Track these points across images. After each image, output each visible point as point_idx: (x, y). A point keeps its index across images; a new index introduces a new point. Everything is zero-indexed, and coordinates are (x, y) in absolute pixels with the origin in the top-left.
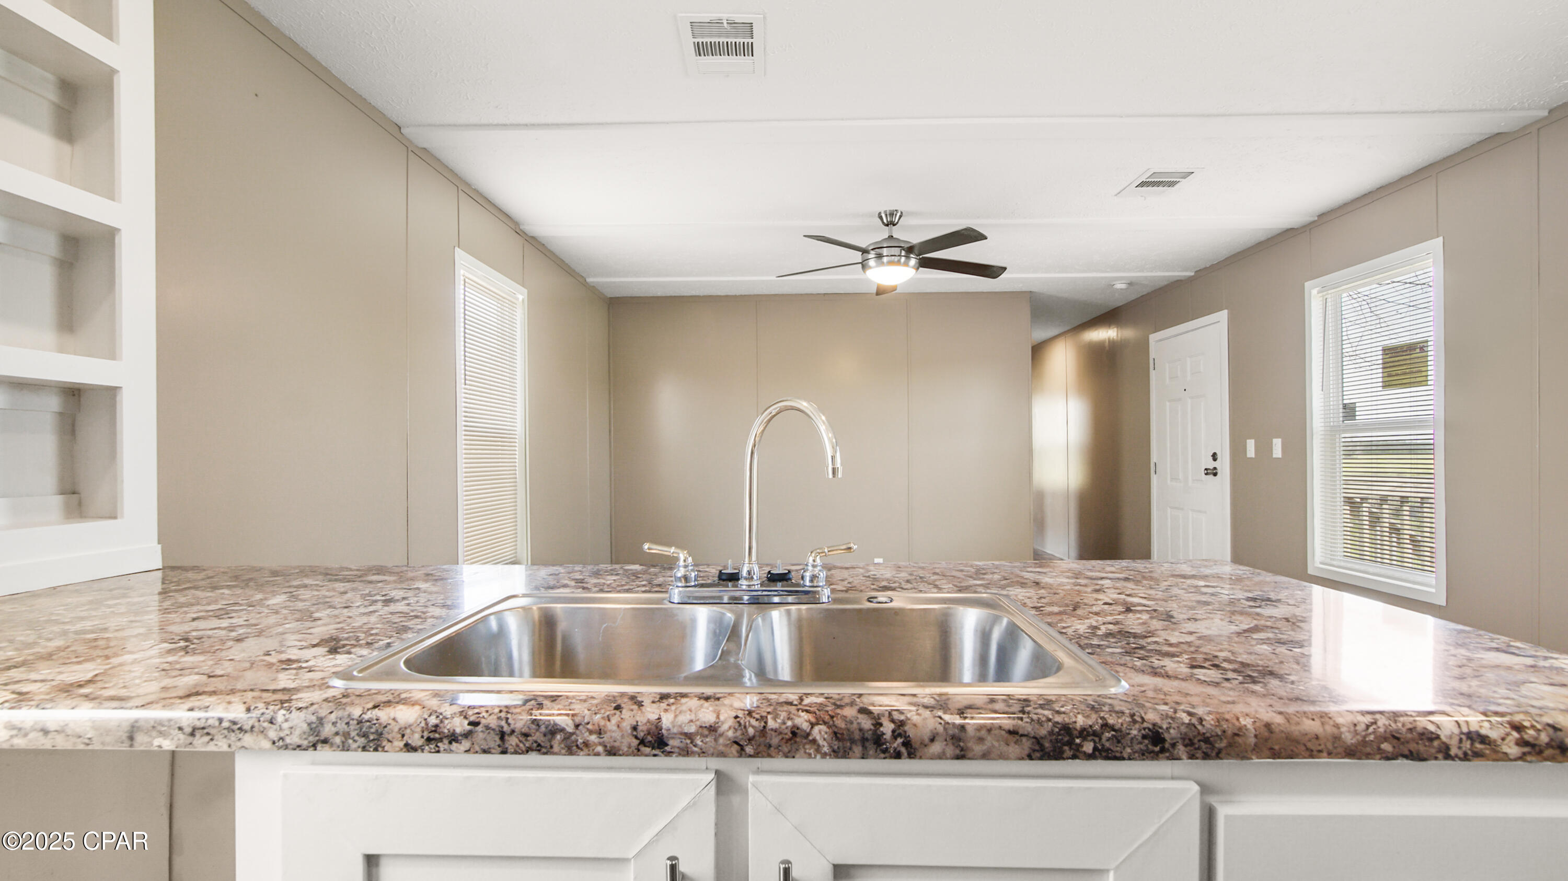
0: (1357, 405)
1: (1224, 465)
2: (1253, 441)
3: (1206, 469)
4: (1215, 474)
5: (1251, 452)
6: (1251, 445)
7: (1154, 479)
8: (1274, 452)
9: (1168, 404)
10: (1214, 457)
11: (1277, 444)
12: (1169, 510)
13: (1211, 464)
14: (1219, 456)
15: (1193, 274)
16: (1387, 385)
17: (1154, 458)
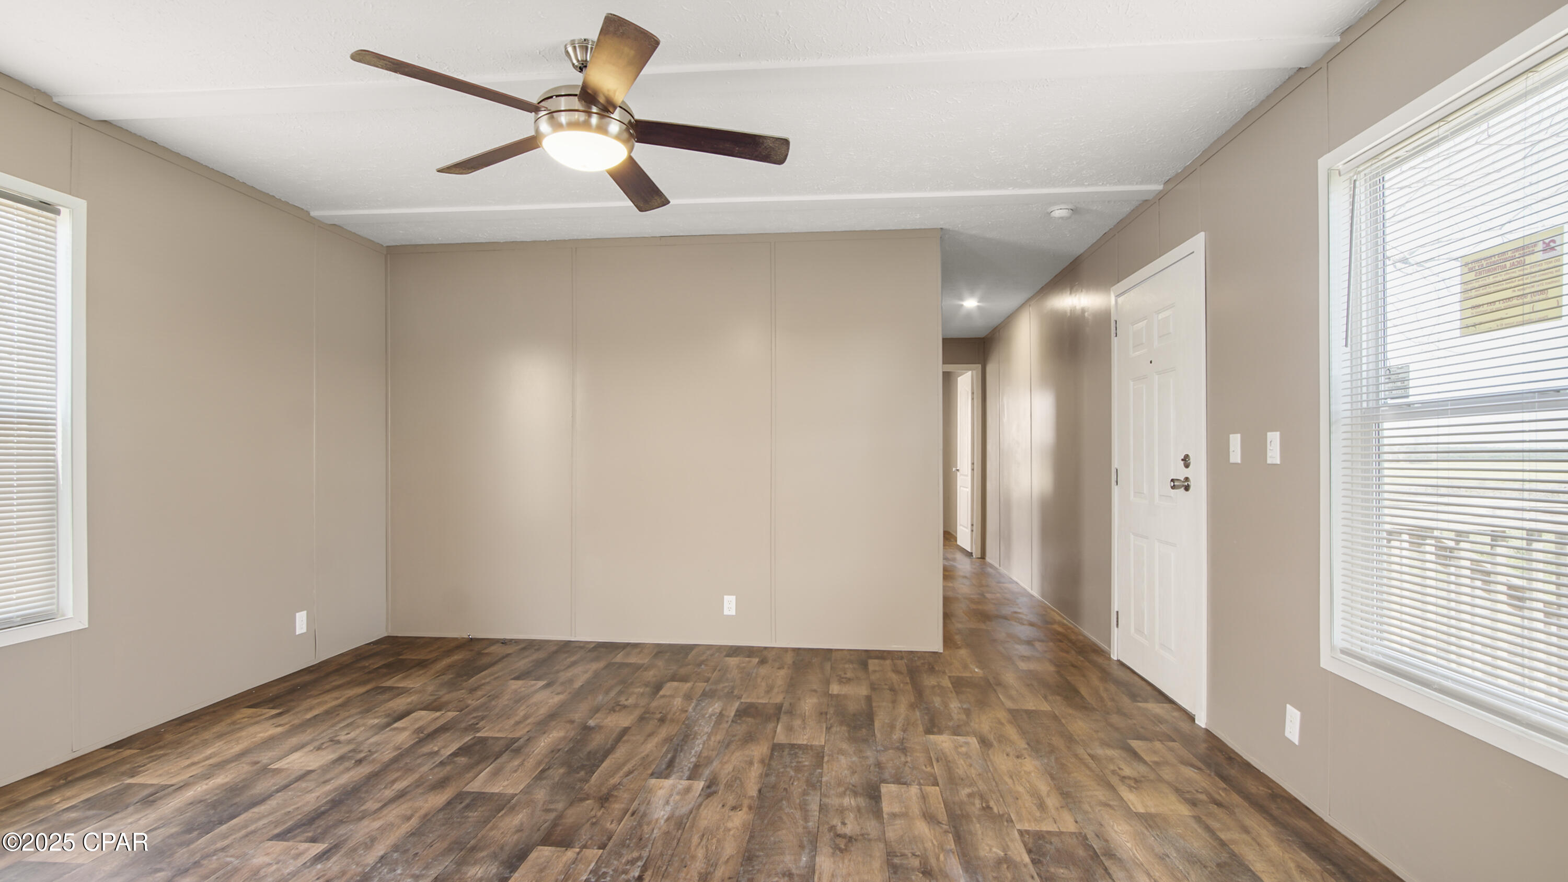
0: (1412, 367)
1: (1199, 474)
2: (1239, 436)
3: (1172, 480)
4: (1187, 488)
5: (1236, 456)
6: (1235, 440)
7: (1116, 491)
8: (1269, 454)
9: (1131, 383)
10: (1186, 461)
11: (1274, 439)
12: (1132, 537)
13: (1181, 473)
14: (1192, 460)
15: (1161, 187)
16: (1469, 328)
17: (1116, 464)
